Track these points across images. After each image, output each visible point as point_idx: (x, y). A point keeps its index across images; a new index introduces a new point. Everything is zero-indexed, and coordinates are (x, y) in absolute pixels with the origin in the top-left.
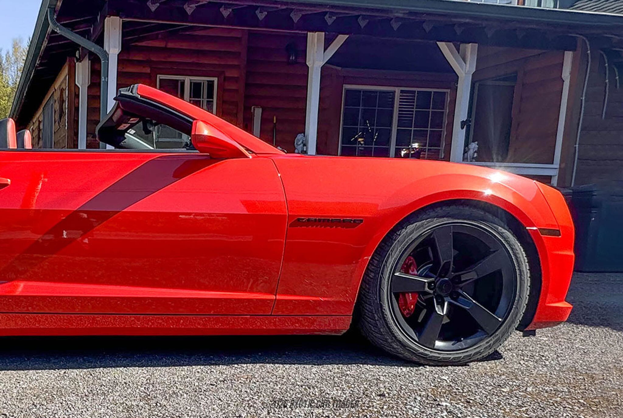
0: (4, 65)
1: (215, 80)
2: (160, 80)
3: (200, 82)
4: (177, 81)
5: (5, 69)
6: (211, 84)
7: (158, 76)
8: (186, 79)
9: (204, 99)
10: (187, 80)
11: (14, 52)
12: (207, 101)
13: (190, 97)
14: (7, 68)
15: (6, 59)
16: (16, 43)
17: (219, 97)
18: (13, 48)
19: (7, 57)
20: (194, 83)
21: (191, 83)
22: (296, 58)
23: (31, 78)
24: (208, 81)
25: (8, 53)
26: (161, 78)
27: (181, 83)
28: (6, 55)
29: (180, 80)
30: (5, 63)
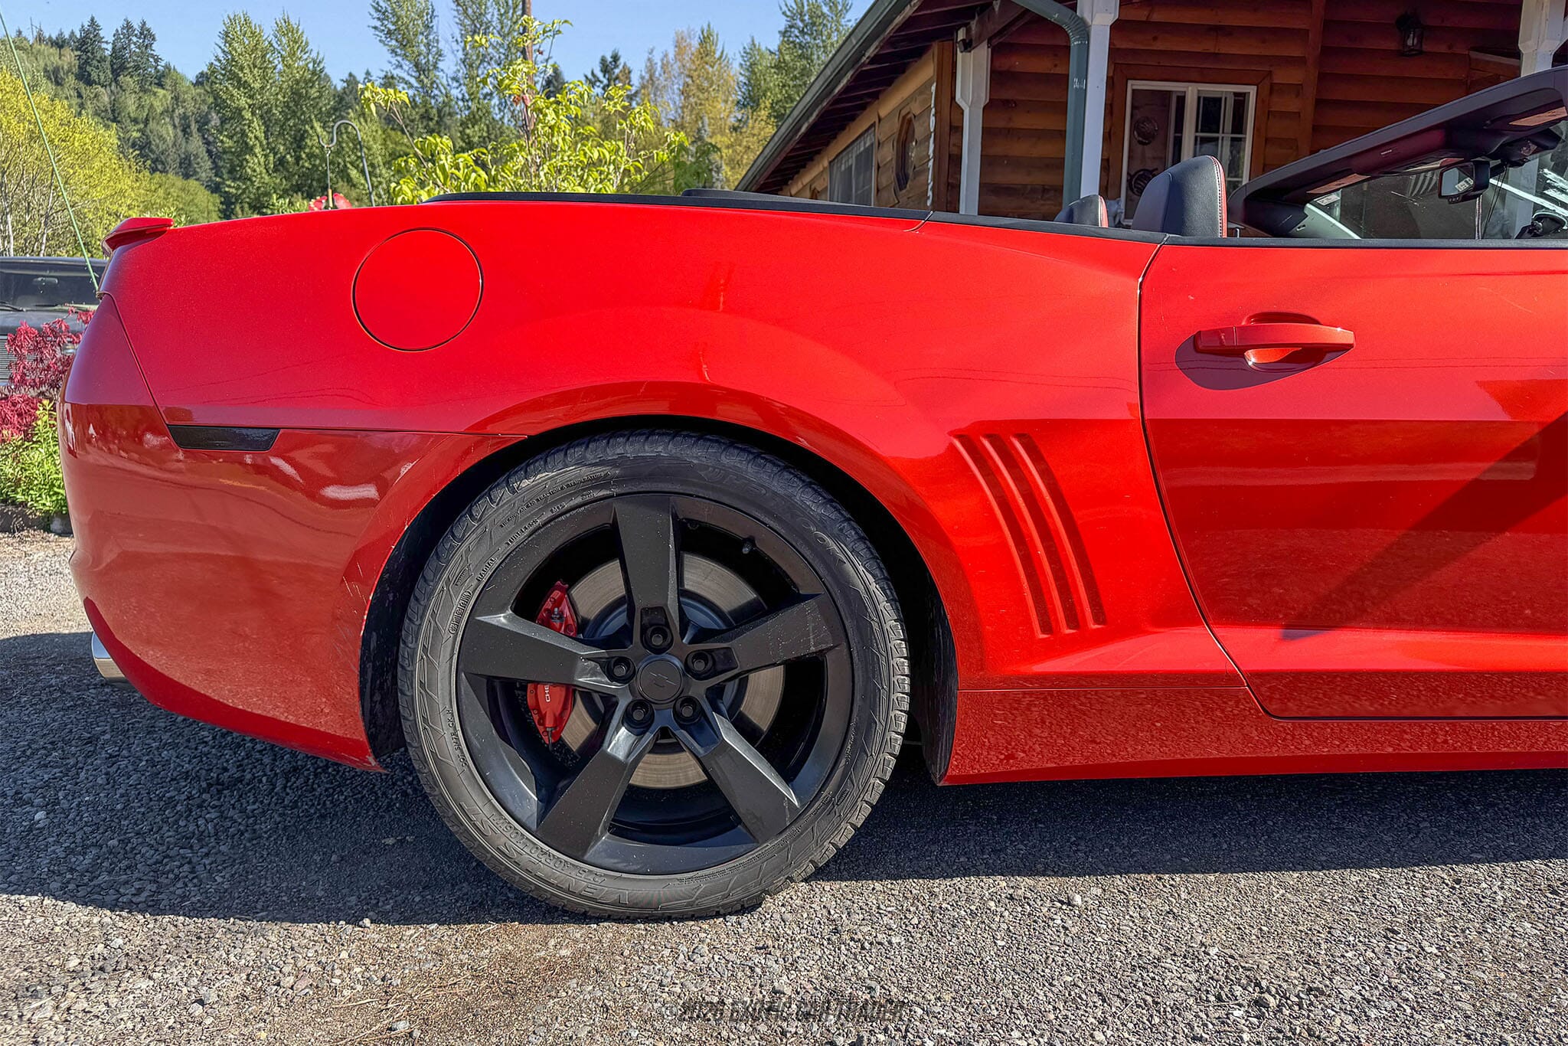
0: (658, 79)
1: (1252, 91)
2: (1134, 91)
3: (1218, 96)
4: (1167, 94)
5: (660, 87)
6: (1240, 100)
7: (1130, 82)
8: (1190, 88)
9: (1225, 135)
10: (1192, 92)
11: (678, 54)
12: (1233, 139)
13: (1197, 131)
14: (664, 86)
15: (662, 68)
16: (682, 38)
17: (1258, 130)
18: (676, 46)
19: (663, 64)
20: (1205, 98)
21: (1199, 98)
22: (1420, 42)
23: (836, 91)
24: (1236, 94)
25: (666, 55)
26: (1135, 87)
27: (1178, 97)
28: (662, 60)
29: (1176, 92)
30: (660, 75)
